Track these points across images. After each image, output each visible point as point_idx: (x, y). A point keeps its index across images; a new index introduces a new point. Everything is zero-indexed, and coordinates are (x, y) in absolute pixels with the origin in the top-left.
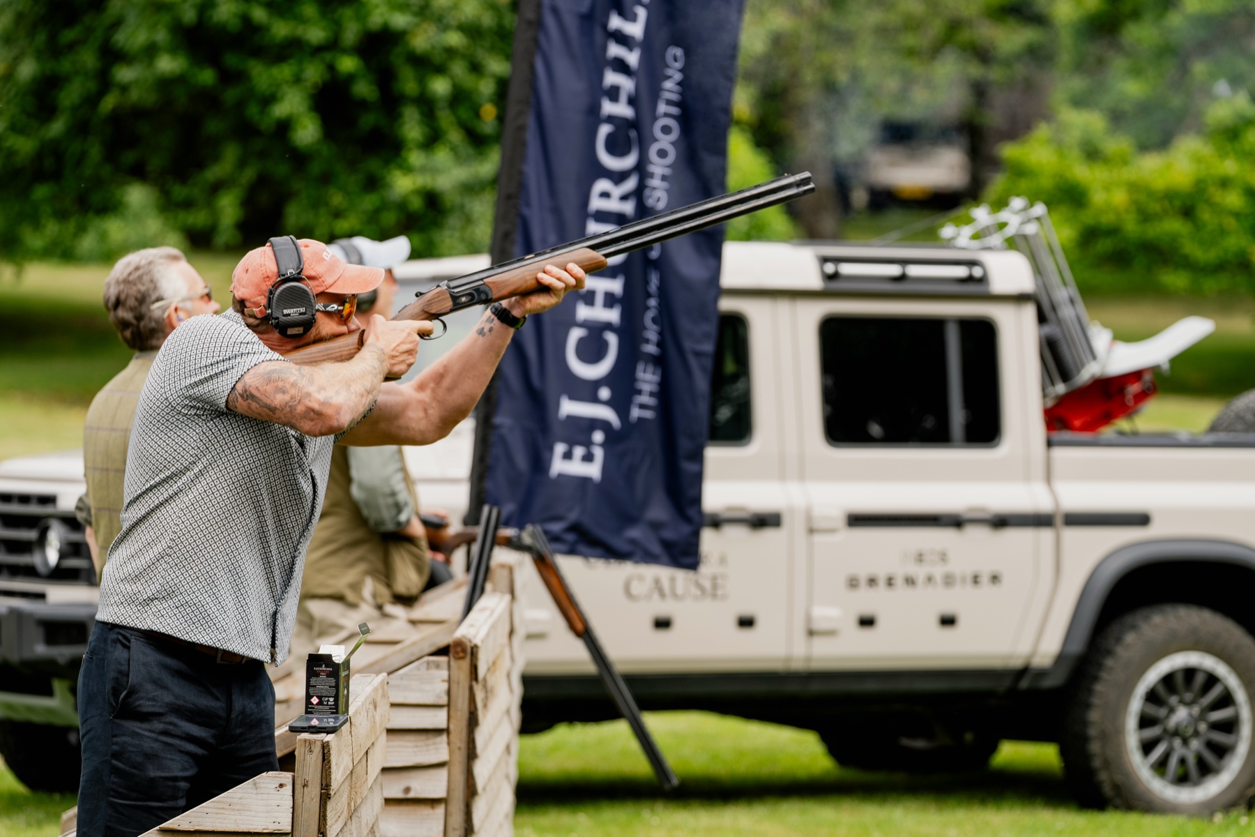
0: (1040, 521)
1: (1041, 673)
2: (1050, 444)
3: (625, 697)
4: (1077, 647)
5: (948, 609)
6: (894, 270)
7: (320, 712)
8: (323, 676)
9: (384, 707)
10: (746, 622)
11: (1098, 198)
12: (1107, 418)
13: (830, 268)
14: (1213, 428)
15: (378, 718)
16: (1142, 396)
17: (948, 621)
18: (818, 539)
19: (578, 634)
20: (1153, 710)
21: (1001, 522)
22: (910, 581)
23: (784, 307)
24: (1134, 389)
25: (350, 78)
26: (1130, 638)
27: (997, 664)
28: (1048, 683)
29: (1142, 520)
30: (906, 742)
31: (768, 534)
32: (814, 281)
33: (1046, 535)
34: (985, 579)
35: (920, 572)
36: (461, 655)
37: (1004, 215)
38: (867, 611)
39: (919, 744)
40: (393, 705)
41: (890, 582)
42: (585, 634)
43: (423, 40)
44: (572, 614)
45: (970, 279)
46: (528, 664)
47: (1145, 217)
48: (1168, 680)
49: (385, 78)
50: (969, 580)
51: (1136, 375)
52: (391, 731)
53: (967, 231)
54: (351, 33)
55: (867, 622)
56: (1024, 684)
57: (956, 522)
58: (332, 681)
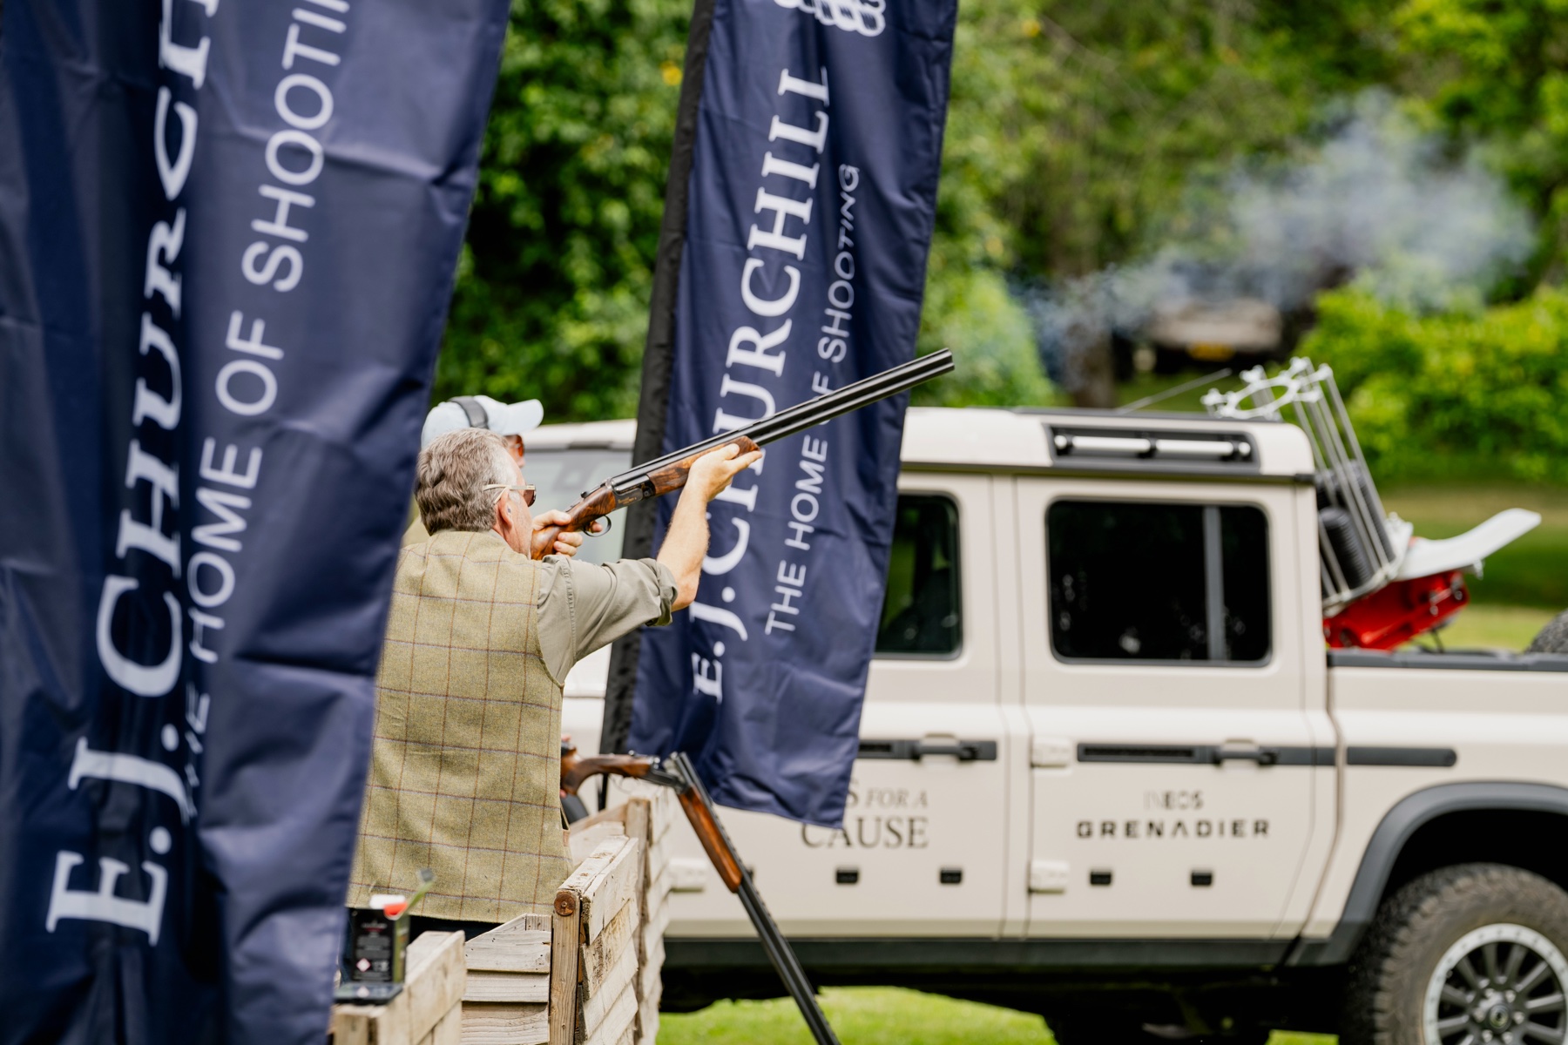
0: (1319, 757)
1: (1318, 946)
2: (1330, 662)
3: (791, 968)
4: (1362, 915)
5: (1202, 866)
6: (1142, 445)
7: (370, 980)
8: (374, 935)
9: (457, 974)
10: (951, 877)
11: (1434, 362)
12: (1406, 632)
13: (1061, 441)
14: (1536, 647)
15: (449, 988)
16: (1451, 605)
17: (1201, 880)
18: (1038, 772)
19: (733, 889)
20: (1457, 995)
21: (1269, 758)
22: (1155, 829)
23: (1003, 488)
24: (1440, 595)
25: (511, 200)
26: (1429, 904)
27: (1263, 933)
28: (1325, 959)
29: (1446, 758)
30: (1150, 1028)
31: (979, 767)
32: (1041, 456)
33: (1326, 774)
34: (1248, 828)
35: (1168, 819)
36: (568, 911)
37: (1282, 379)
38: (1101, 866)
39: (1170, 1031)
40: (471, 972)
41: (1129, 829)
42: (741, 885)
43: (596, 158)
44: (726, 862)
45: (1234, 457)
46: (672, 924)
47: (1496, 385)
48: (1476, 956)
49: (552, 201)
50: (1228, 829)
51: (1444, 578)
52: (467, 1005)
53: (1234, 398)
54: (512, 145)
55: (1101, 879)
56: (1295, 960)
57: (1214, 757)
58: (385, 941)
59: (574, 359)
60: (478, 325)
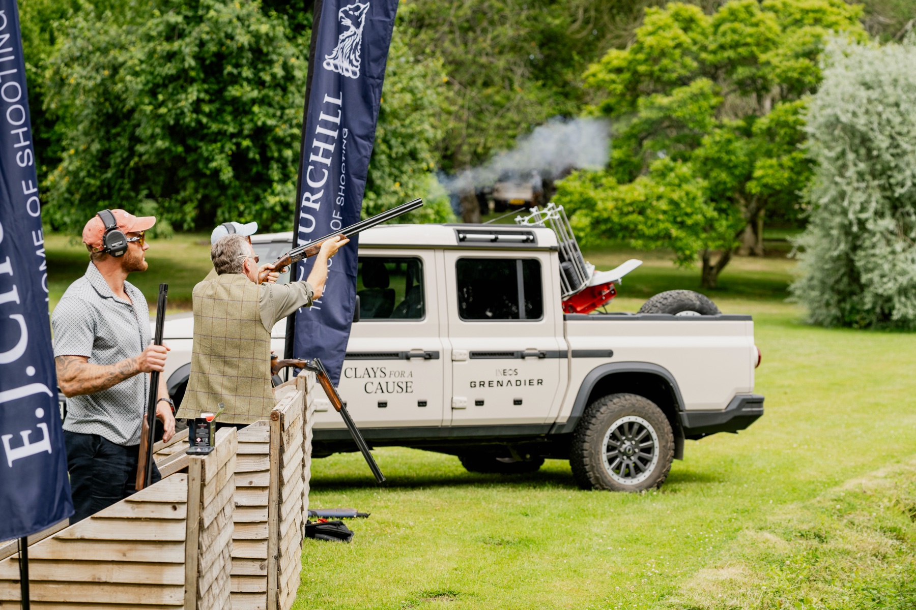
0: (561, 355)
1: (562, 426)
2: (565, 319)
3: (361, 440)
4: (578, 414)
5: (518, 397)
6: (492, 237)
7: (201, 445)
8: (202, 428)
9: (234, 443)
10: (422, 404)
11: (600, 205)
12: (593, 306)
13: (461, 236)
14: (641, 311)
15: (231, 448)
16: (610, 296)
17: (518, 402)
18: (454, 363)
19: (338, 410)
20: (614, 443)
21: (543, 355)
22: (500, 384)
23: (439, 254)
24: (606, 292)
25: (248, 148)
26: (603, 409)
27: (541, 422)
28: (564, 431)
29: (609, 354)
30: (498, 459)
31: (432, 361)
32: (454, 242)
33: (564, 361)
34: (535, 382)
35: (505, 379)
36: (276, 419)
37: (545, 211)
38: (480, 398)
39: (506, 460)
40: (239, 442)
41: (490, 384)
42: (342, 409)
43: (280, 132)
44: (335, 400)
45: (527, 241)
46: (315, 424)
47: (622, 214)
48: (621, 428)
49: (263, 149)
50: (527, 383)
51: (607, 285)
52: (238, 455)
53: (527, 218)
54: (248, 128)
55: (479, 403)
56: (553, 432)
57: (522, 356)
58: (207, 430)
59: (272, 209)
60: (235, 197)
